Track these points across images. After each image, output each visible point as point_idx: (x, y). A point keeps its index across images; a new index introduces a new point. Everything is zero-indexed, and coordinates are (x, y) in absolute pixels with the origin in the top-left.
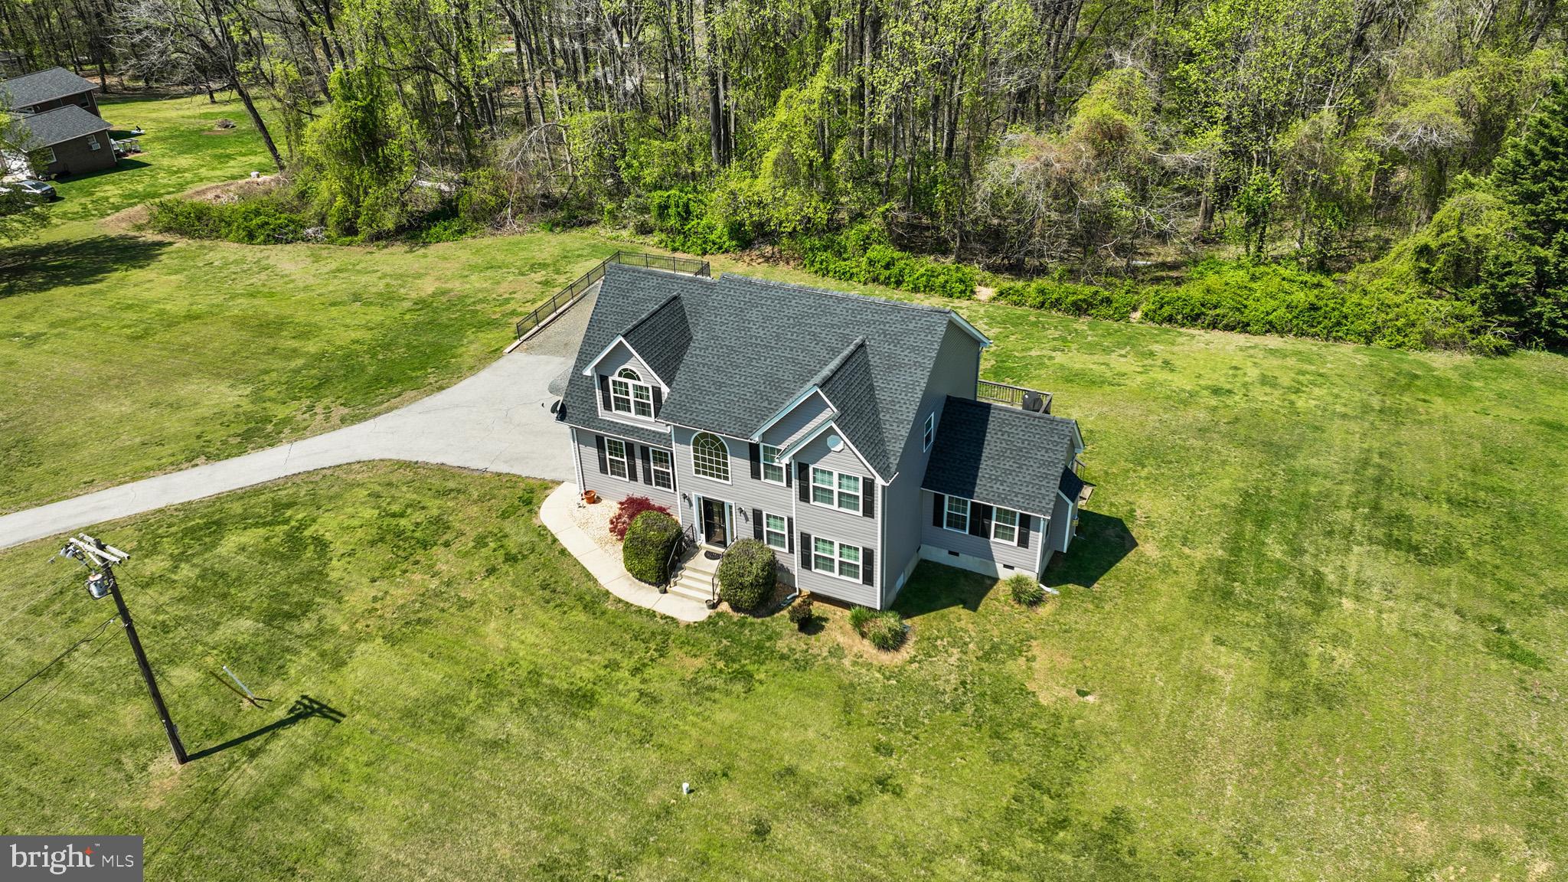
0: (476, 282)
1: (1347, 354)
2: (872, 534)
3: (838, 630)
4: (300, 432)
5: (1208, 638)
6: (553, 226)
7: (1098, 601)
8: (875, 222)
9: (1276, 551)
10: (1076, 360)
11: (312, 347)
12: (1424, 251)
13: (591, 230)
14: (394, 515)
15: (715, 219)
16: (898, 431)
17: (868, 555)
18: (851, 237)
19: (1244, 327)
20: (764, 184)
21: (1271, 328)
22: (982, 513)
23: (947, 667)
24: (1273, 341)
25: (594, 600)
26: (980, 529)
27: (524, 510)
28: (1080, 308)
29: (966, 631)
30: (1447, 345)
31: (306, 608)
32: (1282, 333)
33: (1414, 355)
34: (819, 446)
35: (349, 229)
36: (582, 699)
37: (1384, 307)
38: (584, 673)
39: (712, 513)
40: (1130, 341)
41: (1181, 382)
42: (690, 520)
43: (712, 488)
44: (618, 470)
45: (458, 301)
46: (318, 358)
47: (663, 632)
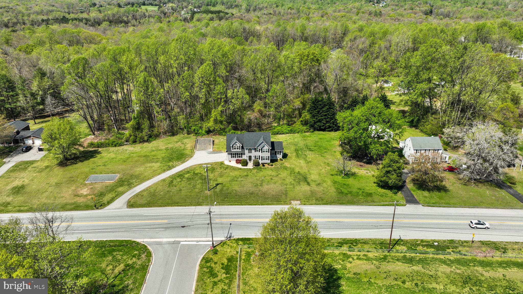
0: (170, 146)
1: (296, 135)
2: (269, 154)
3: (266, 165)
4: (177, 165)
5: (299, 160)
6: (171, 136)
7: (288, 160)
8: (230, 127)
9: (300, 153)
11: (159, 157)
12: (301, 121)
15: (202, 131)
17: (269, 157)
18: (227, 130)
19: (284, 134)
21: (287, 133)
22: (276, 152)
24: (288, 135)
26: (276, 154)
27: (223, 164)
29: (278, 164)
30: (307, 132)
33: (304, 134)
34: (264, 146)
35: (135, 142)
36: (247, 176)
37: (299, 129)
38: (245, 174)
39: (250, 157)
42: (248, 159)
43: (250, 154)
44: (233, 157)
45: (172, 148)
46: (163, 158)
47: (250, 169)
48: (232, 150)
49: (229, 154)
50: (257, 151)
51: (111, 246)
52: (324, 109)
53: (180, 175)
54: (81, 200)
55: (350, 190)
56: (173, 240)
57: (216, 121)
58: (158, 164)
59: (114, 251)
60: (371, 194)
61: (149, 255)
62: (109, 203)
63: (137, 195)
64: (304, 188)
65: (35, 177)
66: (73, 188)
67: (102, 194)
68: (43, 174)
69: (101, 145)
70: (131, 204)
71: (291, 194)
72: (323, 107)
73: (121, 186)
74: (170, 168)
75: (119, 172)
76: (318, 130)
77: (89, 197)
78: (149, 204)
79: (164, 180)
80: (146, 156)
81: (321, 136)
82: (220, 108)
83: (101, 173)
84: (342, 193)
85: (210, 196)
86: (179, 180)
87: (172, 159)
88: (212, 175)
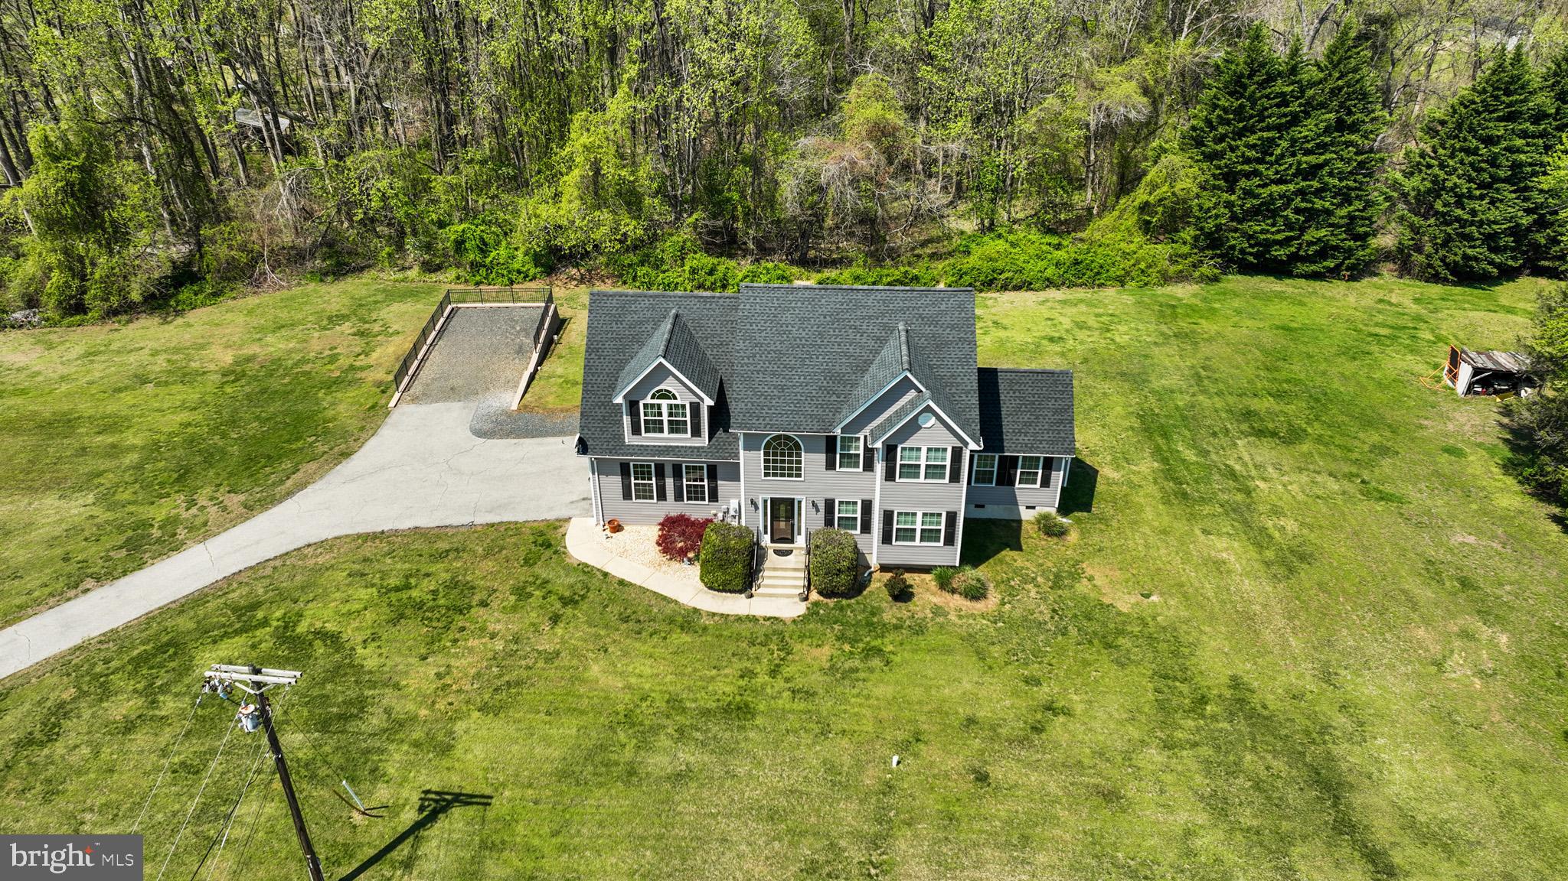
0: (276, 345)
2: (959, 498)
3: (926, 592)
4: (202, 531)
5: (1198, 532)
6: (322, 275)
7: (1103, 520)
8: (685, 234)
9: (1191, 456)
11: (133, 438)
12: (1144, 208)
13: (367, 277)
14: (397, 589)
15: (516, 251)
17: (952, 517)
19: (1032, 286)
21: (1050, 283)
22: (1011, 466)
23: (1033, 601)
24: (1053, 294)
25: (688, 620)
26: (1006, 479)
27: (548, 553)
29: (1027, 569)
31: (361, 703)
32: (1057, 287)
33: (1159, 290)
36: (739, 711)
37: (1126, 255)
38: (726, 686)
39: (779, 510)
41: (1020, 336)
42: (757, 521)
43: (783, 487)
44: (644, 493)
45: (274, 366)
46: (153, 450)
47: (774, 632)
48: (629, 438)
49: (601, 468)
50: (850, 460)
52: (1308, 129)
57: (595, 188)
72: (1295, 120)
76: (1246, 269)
81: (1281, 311)
82: (619, 105)
86: (121, 707)
87: (209, 458)
88: (420, 677)
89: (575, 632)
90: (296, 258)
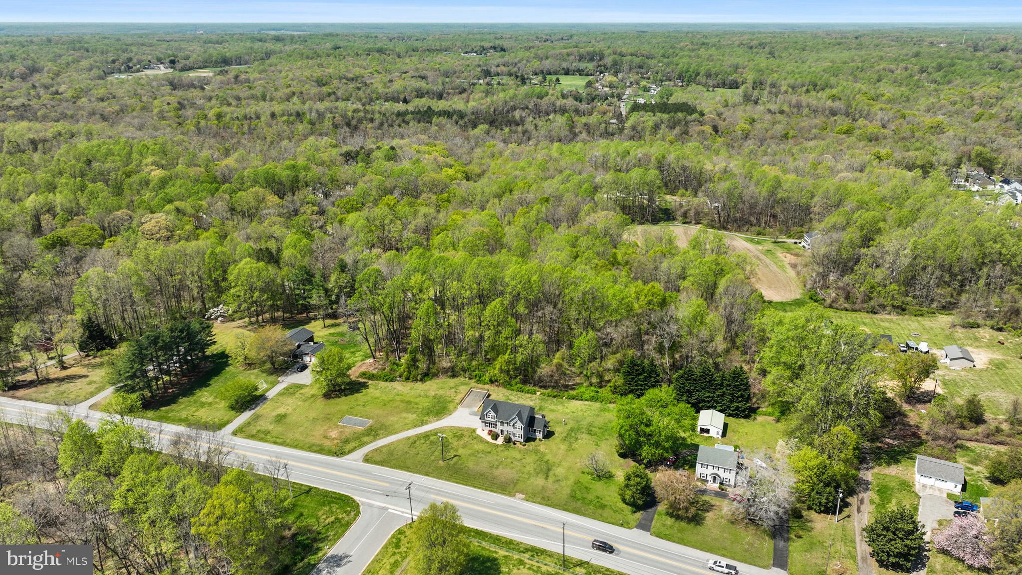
0: (441, 392)
1: (598, 404)
2: (522, 432)
3: (518, 444)
4: (431, 422)
5: (563, 445)
6: (449, 377)
7: (549, 441)
9: (573, 435)
10: (552, 407)
11: (420, 407)
13: (458, 379)
14: (455, 433)
15: (487, 378)
16: (525, 420)
17: (521, 435)
19: (582, 400)
20: (496, 372)
21: (586, 400)
23: (531, 448)
24: (586, 403)
25: (488, 442)
26: (535, 432)
27: (474, 432)
28: (554, 397)
29: (533, 444)
32: (588, 401)
33: (608, 405)
34: (516, 422)
35: (408, 379)
36: (490, 452)
37: (605, 396)
38: (490, 450)
39: (502, 431)
40: (562, 403)
41: (568, 411)
42: (499, 432)
43: (502, 428)
44: (487, 426)
45: (441, 397)
46: (423, 409)
47: (498, 446)
48: (486, 419)
49: (482, 422)
50: (510, 426)
51: (332, 497)
52: (642, 377)
53: (426, 436)
54: (327, 443)
55: (585, 496)
56: (384, 505)
57: (501, 371)
58: (414, 416)
59: (333, 502)
60: (605, 506)
61: (358, 514)
62: (350, 452)
63: (376, 450)
64: (540, 481)
65: (298, 406)
66: (326, 428)
67: (347, 441)
68: (307, 404)
69: (373, 377)
70: (367, 459)
71: (520, 486)
72: (640, 374)
73: (368, 435)
74: (423, 423)
75: (372, 418)
77: (336, 441)
78: (382, 463)
79: (409, 438)
80: (409, 402)
83: (356, 415)
84: (574, 497)
85: (441, 468)
86: (422, 441)
87: (432, 412)
88: (456, 443)
89: (474, 442)
90: (445, 371)
